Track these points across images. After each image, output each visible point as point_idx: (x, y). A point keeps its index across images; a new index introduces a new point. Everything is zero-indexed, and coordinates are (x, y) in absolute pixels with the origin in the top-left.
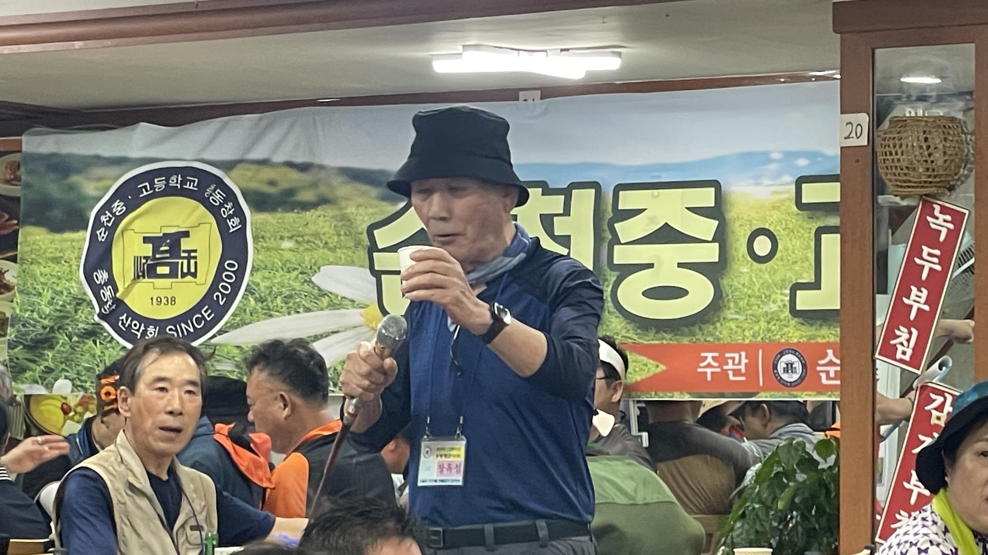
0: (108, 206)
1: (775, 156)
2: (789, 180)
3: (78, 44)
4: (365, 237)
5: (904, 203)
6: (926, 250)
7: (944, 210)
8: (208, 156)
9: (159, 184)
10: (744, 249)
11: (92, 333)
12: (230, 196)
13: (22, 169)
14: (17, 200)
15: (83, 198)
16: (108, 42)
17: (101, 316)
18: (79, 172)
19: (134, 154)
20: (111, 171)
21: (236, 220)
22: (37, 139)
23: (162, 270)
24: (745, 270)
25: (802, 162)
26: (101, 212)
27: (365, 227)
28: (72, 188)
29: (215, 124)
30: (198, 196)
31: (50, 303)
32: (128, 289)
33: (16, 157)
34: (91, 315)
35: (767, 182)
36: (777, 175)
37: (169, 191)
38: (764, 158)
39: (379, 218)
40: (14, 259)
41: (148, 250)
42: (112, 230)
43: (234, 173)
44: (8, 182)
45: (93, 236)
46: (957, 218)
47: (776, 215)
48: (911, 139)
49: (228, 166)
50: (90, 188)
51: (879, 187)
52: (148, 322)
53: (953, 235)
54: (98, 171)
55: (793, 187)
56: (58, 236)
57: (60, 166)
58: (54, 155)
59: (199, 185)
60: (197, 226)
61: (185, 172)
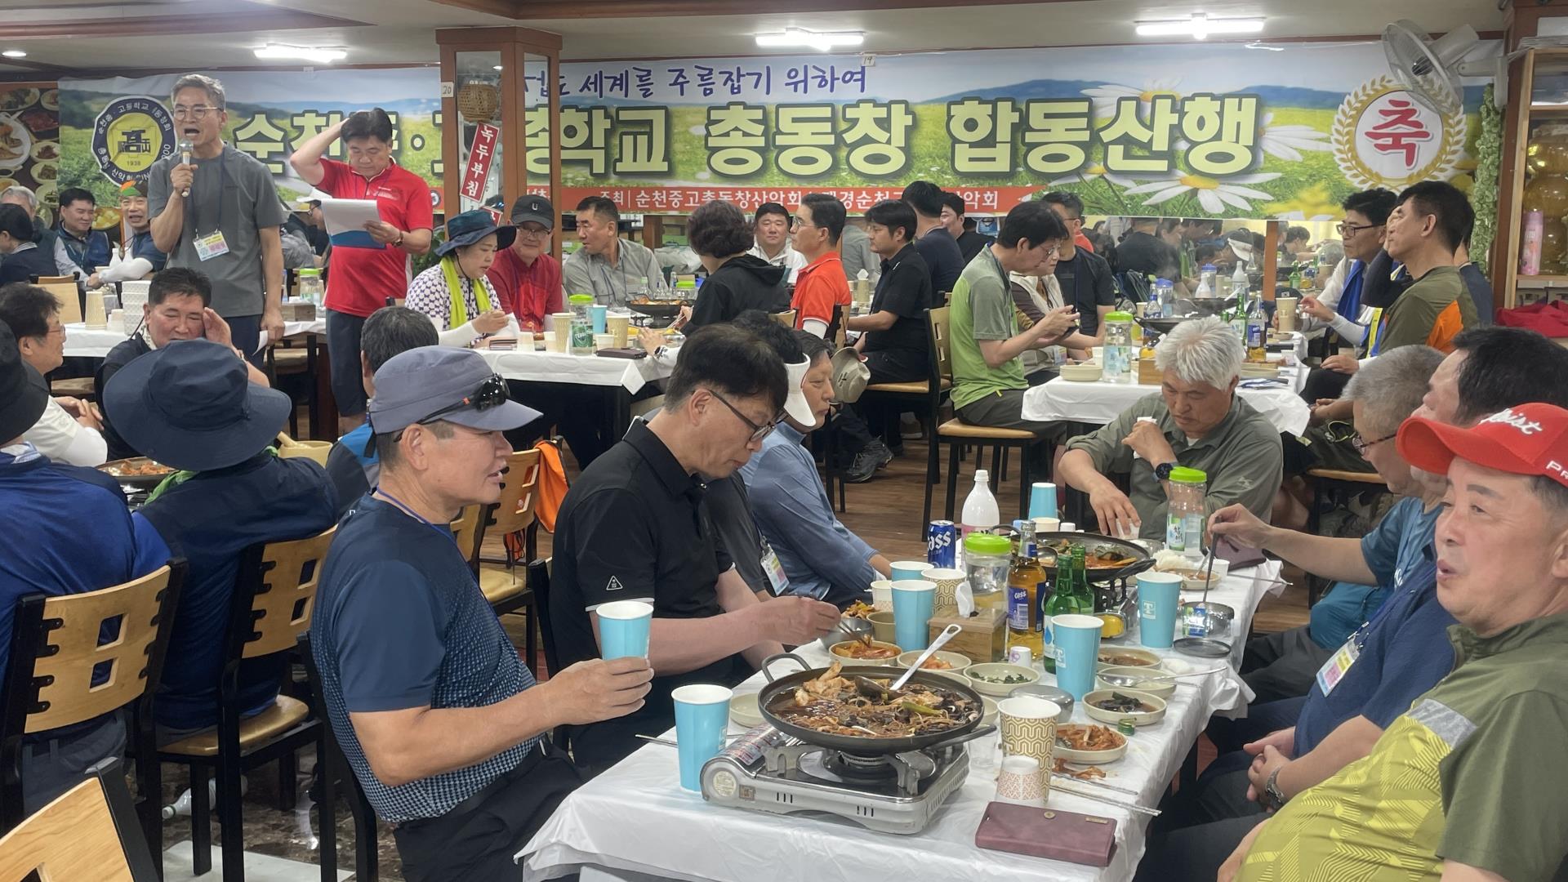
0: (103, 117)
1: (424, 101)
2: (430, 112)
3: (69, 36)
4: (232, 135)
6: (481, 146)
7: (489, 128)
8: (152, 93)
9: (129, 107)
10: (409, 144)
11: (100, 178)
12: (165, 113)
13: (59, 98)
14: (57, 112)
15: (91, 112)
16: (85, 36)
17: (103, 170)
18: (87, 99)
19: (115, 91)
20: (105, 100)
21: (169, 125)
22: (66, 82)
23: (132, 148)
24: (409, 153)
25: (436, 104)
26: (100, 120)
27: (231, 130)
28: (84, 108)
29: (155, 78)
30: (149, 113)
31: (78, 163)
32: (116, 157)
33: (55, 91)
34: (98, 169)
35: (419, 113)
36: (425, 109)
37: (134, 110)
38: (419, 101)
39: (238, 126)
40: (58, 142)
41: (125, 138)
42: (106, 129)
44: (52, 104)
45: (97, 130)
46: (495, 132)
47: (423, 129)
48: (473, 95)
50: (94, 107)
52: (127, 173)
53: (493, 140)
54: (100, 100)
55: (431, 116)
56: (79, 131)
57: (78, 96)
58: (73, 91)
59: (149, 107)
60: (149, 127)
61: (142, 101)
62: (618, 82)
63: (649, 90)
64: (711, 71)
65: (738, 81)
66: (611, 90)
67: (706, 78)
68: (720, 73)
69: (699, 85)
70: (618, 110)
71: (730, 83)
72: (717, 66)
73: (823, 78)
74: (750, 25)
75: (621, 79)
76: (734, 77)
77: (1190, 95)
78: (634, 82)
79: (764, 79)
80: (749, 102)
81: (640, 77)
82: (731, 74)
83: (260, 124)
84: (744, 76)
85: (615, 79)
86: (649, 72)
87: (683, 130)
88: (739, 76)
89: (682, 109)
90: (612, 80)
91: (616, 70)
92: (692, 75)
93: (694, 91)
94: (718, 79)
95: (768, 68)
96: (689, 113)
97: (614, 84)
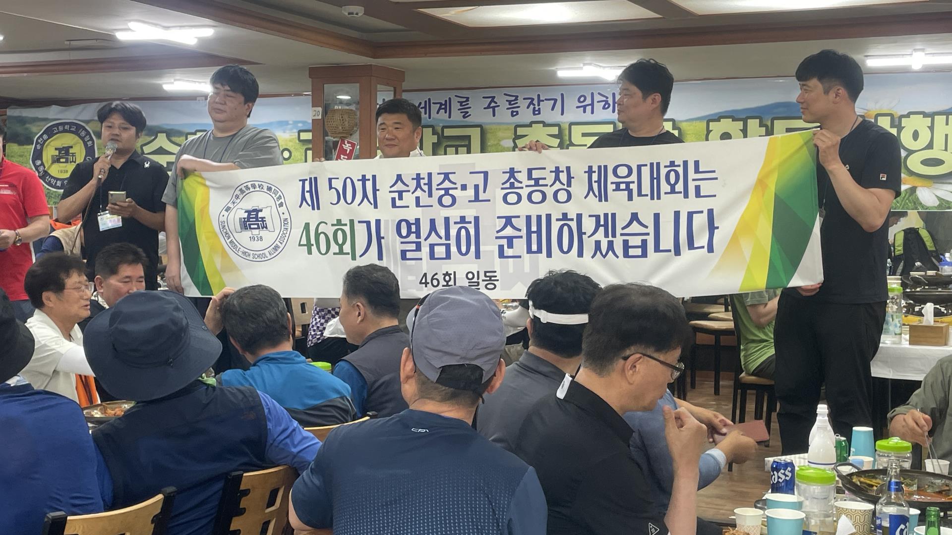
0: (41, 136)
1: (291, 122)
2: (296, 131)
3: (25, 74)
5: (334, 140)
6: (342, 156)
7: (348, 142)
8: (80, 118)
9: (61, 128)
12: (88, 133)
15: (31, 133)
16: (37, 74)
18: (30, 123)
19: (50, 117)
20: (42, 123)
21: (91, 142)
22: (13, 111)
23: (62, 160)
25: (300, 125)
26: (38, 138)
28: (27, 129)
29: (82, 106)
30: (76, 133)
32: (49, 167)
35: (288, 132)
36: (291, 129)
37: (65, 131)
38: (287, 123)
39: (145, 142)
41: (57, 153)
42: (42, 145)
43: (90, 124)
45: (36, 147)
46: (353, 145)
47: (291, 144)
48: (337, 117)
49: (87, 122)
50: (34, 129)
51: (325, 134)
52: (57, 179)
53: (351, 151)
54: (39, 123)
55: (297, 134)
56: (22, 147)
57: (22, 121)
58: (19, 117)
59: (76, 129)
60: (75, 144)
61: (71, 124)
62: (443, 107)
63: (468, 112)
64: (517, 97)
65: (539, 105)
66: (438, 113)
67: (513, 103)
68: (524, 99)
69: (508, 109)
70: (444, 127)
71: (532, 106)
72: (522, 93)
73: (607, 102)
74: (554, 62)
75: (445, 104)
76: (535, 102)
77: (906, 113)
78: (455, 106)
79: (559, 103)
80: (548, 121)
81: (461, 103)
82: (533, 99)
83: (162, 141)
84: (543, 101)
85: (441, 104)
86: (468, 99)
87: (496, 143)
88: (539, 101)
89: (494, 127)
90: (439, 105)
91: (442, 97)
92: (502, 101)
93: (503, 114)
94: (523, 104)
95: (562, 95)
96: (500, 129)
97: (440, 109)
